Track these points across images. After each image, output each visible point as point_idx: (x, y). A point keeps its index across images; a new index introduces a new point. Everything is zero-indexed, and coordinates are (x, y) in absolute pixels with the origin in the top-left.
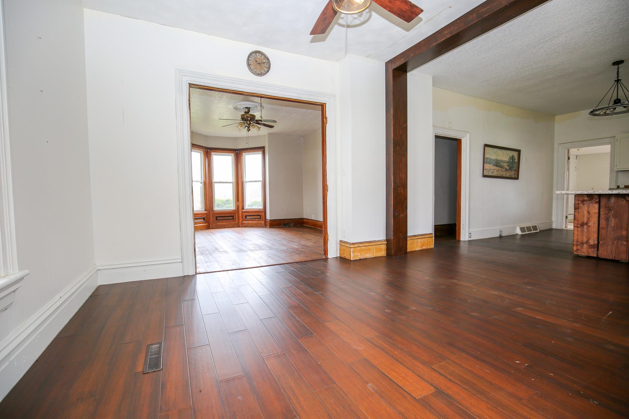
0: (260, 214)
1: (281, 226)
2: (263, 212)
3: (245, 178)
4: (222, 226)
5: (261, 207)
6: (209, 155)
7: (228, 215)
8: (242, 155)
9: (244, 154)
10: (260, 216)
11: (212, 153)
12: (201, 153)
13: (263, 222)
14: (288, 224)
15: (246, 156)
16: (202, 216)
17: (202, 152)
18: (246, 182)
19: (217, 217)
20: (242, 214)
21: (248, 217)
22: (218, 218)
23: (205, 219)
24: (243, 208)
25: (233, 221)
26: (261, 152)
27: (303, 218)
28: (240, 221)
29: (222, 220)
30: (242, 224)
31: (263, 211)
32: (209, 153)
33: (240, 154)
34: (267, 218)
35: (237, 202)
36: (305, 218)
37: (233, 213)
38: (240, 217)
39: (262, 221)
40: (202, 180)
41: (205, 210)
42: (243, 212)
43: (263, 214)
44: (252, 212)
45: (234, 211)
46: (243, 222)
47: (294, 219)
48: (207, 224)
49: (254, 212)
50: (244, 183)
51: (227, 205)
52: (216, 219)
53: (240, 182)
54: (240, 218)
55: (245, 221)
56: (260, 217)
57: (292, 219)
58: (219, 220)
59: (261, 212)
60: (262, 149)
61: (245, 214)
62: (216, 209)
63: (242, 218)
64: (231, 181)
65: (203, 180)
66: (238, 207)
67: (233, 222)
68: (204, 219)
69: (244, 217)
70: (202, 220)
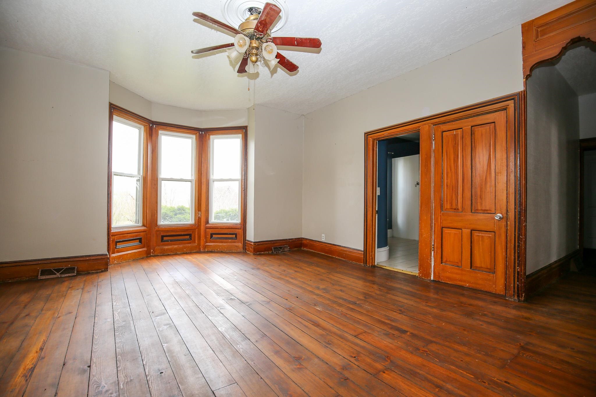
0: (236, 231)
1: (270, 252)
2: (240, 229)
3: (213, 174)
4: (172, 251)
5: (237, 220)
6: (154, 135)
7: (183, 233)
8: (209, 139)
9: (211, 137)
10: (236, 234)
11: (160, 132)
12: (140, 129)
13: (240, 245)
14: (281, 248)
15: (215, 140)
16: (137, 236)
17: (142, 128)
18: (213, 181)
19: (163, 237)
20: (205, 232)
21: (214, 236)
22: (165, 238)
23: (143, 241)
24: (207, 222)
25: (190, 243)
26: (240, 135)
27: (302, 238)
28: (202, 243)
29: (171, 241)
30: (205, 247)
31: (241, 227)
32: (154, 130)
33: (206, 136)
34: (247, 239)
35: (199, 211)
36: (304, 238)
37: (190, 229)
38: (201, 236)
39: (238, 242)
40: (139, 173)
41: (143, 225)
42: (207, 228)
43: (240, 231)
44: (222, 228)
45: (191, 225)
46: (207, 244)
47: (289, 239)
48: (145, 249)
49: (225, 229)
50: (211, 182)
51: (178, 216)
52: (162, 240)
53: (204, 180)
54: (202, 238)
55: (209, 243)
56: (236, 237)
57: (286, 240)
58: (167, 241)
59: (238, 229)
60: (243, 130)
61: (210, 231)
62: (162, 223)
63: (206, 237)
64: (189, 177)
65: (141, 174)
66: (198, 220)
67: (189, 245)
68: (140, 240)
69: (209, 236)
70: (137, 243)
